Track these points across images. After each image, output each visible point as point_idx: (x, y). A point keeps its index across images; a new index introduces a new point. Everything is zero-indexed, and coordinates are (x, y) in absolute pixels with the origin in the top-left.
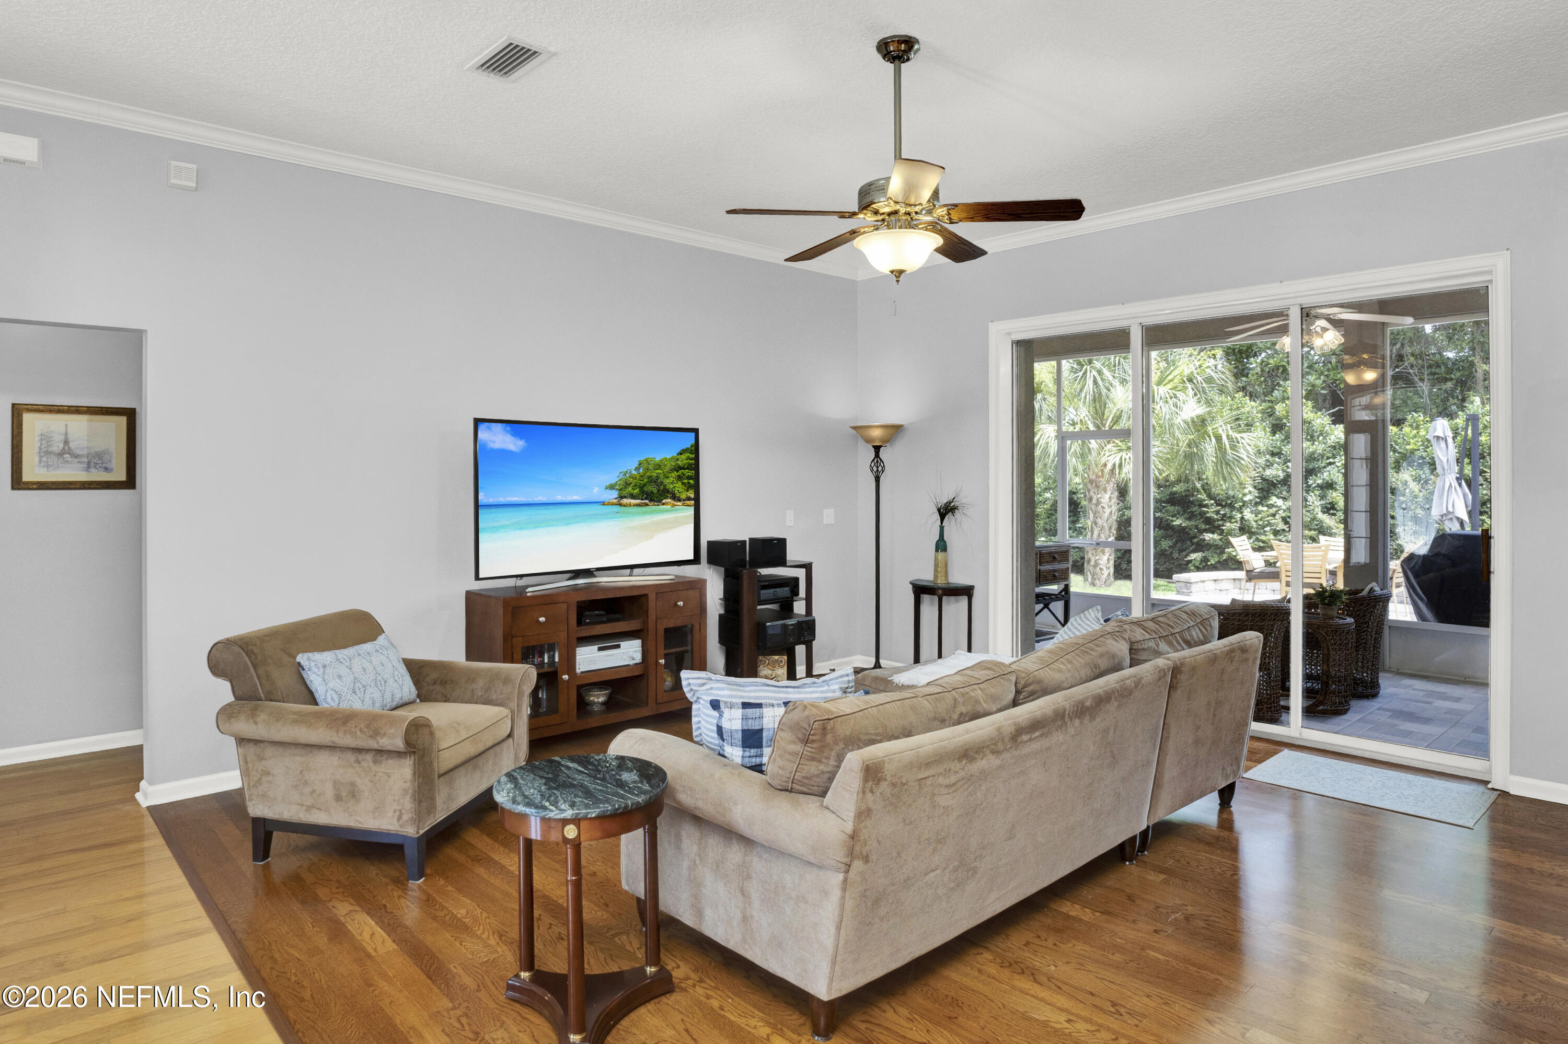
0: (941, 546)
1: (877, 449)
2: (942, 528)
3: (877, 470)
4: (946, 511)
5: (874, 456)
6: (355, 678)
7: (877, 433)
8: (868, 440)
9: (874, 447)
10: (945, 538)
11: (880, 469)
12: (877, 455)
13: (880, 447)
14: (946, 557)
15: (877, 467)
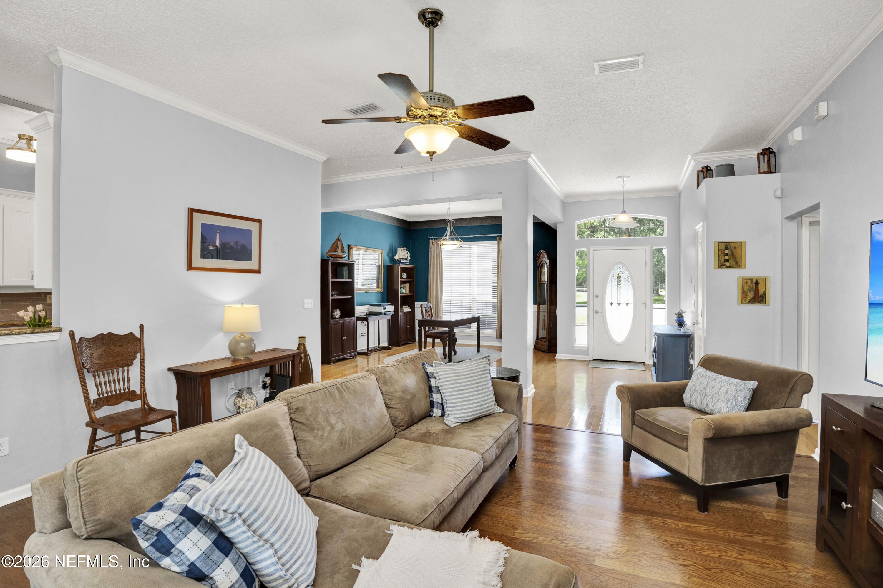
6: (718, 392)
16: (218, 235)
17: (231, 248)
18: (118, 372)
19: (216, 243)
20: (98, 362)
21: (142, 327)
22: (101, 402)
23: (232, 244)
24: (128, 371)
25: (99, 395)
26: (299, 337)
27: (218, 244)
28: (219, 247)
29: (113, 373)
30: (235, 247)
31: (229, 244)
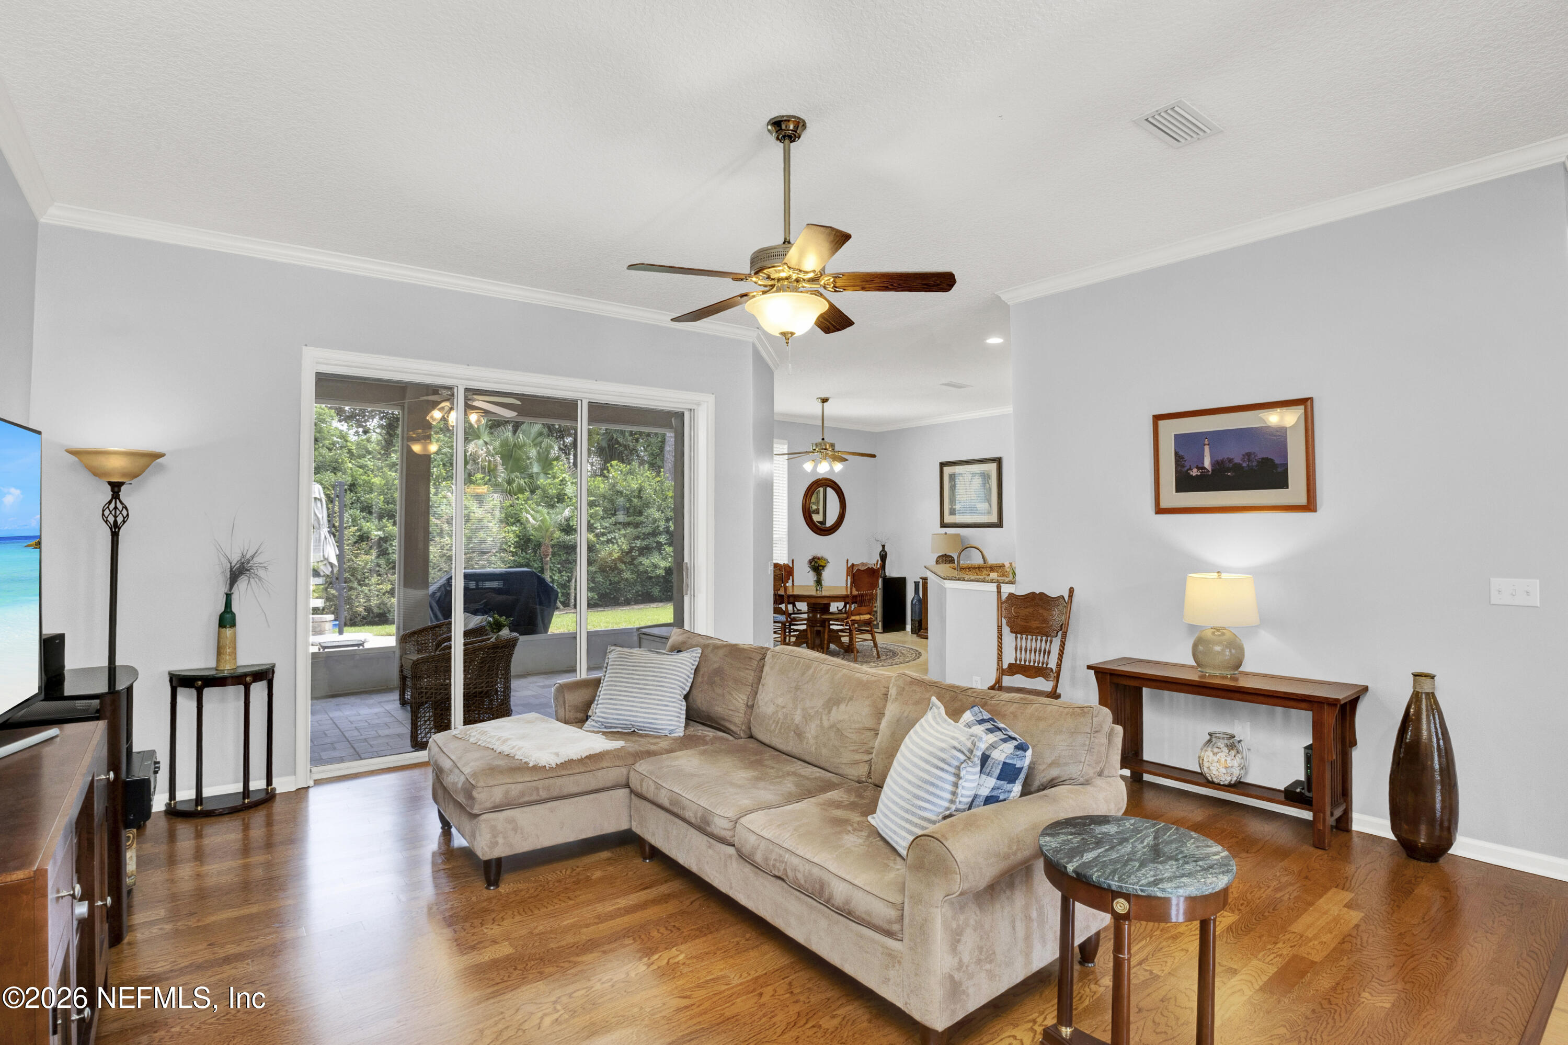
0: (227, 619)
1: (116, 488)
2: (228, 597)
3: (115, 522)
4: (237, 573)
5: (110, 497)
7: (116, 464)
8: (97, 473)
9: (110, 483)
10: (235, 609)
11: (120, 519)
12: (116, 495)
13: (123, 483)
14: (235, 634)
15: (115, 517)
16: (1207, 449)
17: (1237, 467)
18: (1041, 641)
19: (1203, 464)
20: (1023, 623)
21: (1071, 591)
22: (1014, 669)
23: (1238, 460)
24: (1051, 642)
25: (1016, 660)
26: (1416, 675)
27: (1207, 464)
28: (1210, 470)
29: (1036, 640)
30: (1244, 465)
31: (1230, 460)
